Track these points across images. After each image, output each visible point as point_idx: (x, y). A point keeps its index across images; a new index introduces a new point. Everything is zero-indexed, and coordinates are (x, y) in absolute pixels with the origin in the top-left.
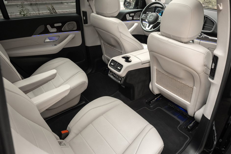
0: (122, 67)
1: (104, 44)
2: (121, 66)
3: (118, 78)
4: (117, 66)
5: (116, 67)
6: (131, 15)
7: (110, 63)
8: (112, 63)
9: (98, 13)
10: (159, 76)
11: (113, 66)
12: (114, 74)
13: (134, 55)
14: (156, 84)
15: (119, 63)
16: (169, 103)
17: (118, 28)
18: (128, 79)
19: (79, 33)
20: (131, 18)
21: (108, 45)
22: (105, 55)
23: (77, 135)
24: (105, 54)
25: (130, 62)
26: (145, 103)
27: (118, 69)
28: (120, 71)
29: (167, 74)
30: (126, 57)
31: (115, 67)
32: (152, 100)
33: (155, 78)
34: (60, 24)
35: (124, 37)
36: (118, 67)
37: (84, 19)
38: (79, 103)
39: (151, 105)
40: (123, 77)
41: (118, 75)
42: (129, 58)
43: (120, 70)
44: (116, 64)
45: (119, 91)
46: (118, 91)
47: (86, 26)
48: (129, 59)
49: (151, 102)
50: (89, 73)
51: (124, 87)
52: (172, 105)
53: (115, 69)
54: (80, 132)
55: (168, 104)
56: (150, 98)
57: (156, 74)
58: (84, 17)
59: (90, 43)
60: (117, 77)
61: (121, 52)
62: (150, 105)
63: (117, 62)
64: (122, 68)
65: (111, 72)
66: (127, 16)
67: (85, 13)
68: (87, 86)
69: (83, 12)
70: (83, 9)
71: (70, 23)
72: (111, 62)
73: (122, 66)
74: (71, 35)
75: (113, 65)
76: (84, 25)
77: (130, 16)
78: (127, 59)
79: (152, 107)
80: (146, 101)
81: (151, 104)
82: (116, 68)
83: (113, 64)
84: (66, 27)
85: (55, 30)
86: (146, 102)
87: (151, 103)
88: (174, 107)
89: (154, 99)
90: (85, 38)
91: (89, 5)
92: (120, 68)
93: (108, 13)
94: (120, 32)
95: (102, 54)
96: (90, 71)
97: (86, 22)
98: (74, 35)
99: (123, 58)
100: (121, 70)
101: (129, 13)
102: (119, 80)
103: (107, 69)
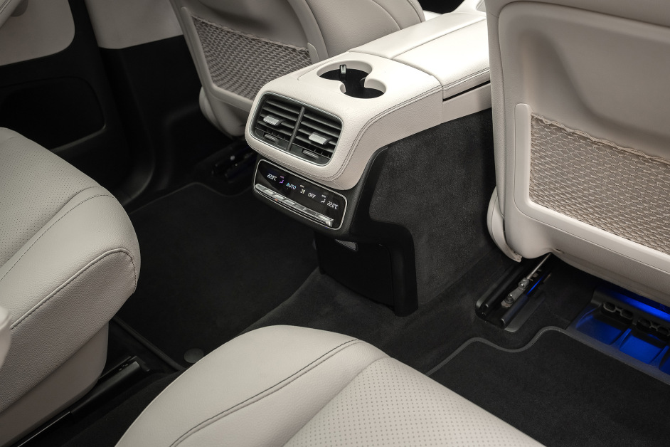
0: (338, 132)
1: (202, 26)
2: (332, 125)
3: (319, 198)
4: (301, 126)
5: (299, 134)
7: (258, 117)
8: (267, 113)
10: (552, 156)
11: (277, 135)
12: (285, 179)
13: (390, 55)
14: (531, 204)
15: (310, 111)
16: (596, 293)
18: (376, 201)
21: (226, 28)
22: (215, 87)
24: (215, 81)
25: (375, 93)
26: (473, 314)
27: (314, 147)
28: (330, 155)
29: (607, 139)
30: (344, 71)
31: (293, 135)
32: (504, 296)
36: (312, 131)
38: (102, 374)
39: (508, 323)
40: (348, 193)
41: (312, 186)
42: (366, 74)
43: (324, 153)
44: (296, 116)
45: (323, 272)
46: (317, 270)
48: (368, 78)
49: (504, 304)
51: (352, 245)
53: (291, 150)
55: (593, 301)
56: (495, 286)
57: (529, 148)
60: (312, 195)
61: (301, 52)
62: (502, 325)
63: (296, 106)
64: (336, 140)
65: (268, 168)
68: (137, 272)
72: (261, 111)
73: (339, 123)
75: (280, 126)
78: (355, 82)
79: (511, 330)
80: (479, 304)
81: (507, 315)
82: (296, 141)
83: (274, 121)
86: (478, 311)
87: (506, 310)
89: (515, 285)
92: (321, 140)
95: (194, 84)
96: (142, 183)
99: (330, 75)
100: (333, 147)
102: (328, 212)
103: (232, 158)
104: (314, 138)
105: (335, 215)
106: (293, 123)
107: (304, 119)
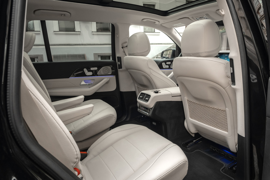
1: (138, 88)
3: (147, 110)
6: (167, 63)
7: (139, 96)
9: (130, 55)
10: (191, 108)
11: (141, 99)
13: (165, 90)
14: (190, 119)
17: (148, 64)
18: (157, 111)
19: (114, 77)
20: (168, 66)
21: (142, 88)
23: (95, 156)
26: (181, 145)
28: (148, 101)
29: (198, 103)
33: (188, 111)
34: (96, 69)
35: (154, 74)
37: (119, 64)
39: (188, 147)
40: (151, 108)
47: (120, 71)
48: (159, 92)
49: (189, 144)
50: (123, 120)
51: (155, 124)
52: (214, 149)
53: (143, 101)
54: (99, 154)
55: (210, 147)
57: (188, 106)
58: (119, 62)
59: (124, 88)
63: (145, 94)
64: (149, 99)
66: (163, 64)
67: (120, 59)
69: (118, 57)
70: (117, 55)
71: (106, 68)
73: (150, 96)
74: (106, 79)
76: (118, 70)
77: (166, 65)
79: (189, 149)
82: (144, 99)
83: (141, 97)
84: (102, 71)
85: (91, 73)
86: (183, 144)
88: (217, 150)
89: (192, 141)
90: (119, 83)
91: (123, 51)
92: (147, 99)
93: (138, 52)
94: (150, 69)
96: (124, 118)
97: (120, 67)
98: (109, 79)
101: (165, 62)
102: (148, 112)
103: (142, 116)
104: (146, 99)
105: (149, 113)
106: (144, 97)
107: (146, 96)
